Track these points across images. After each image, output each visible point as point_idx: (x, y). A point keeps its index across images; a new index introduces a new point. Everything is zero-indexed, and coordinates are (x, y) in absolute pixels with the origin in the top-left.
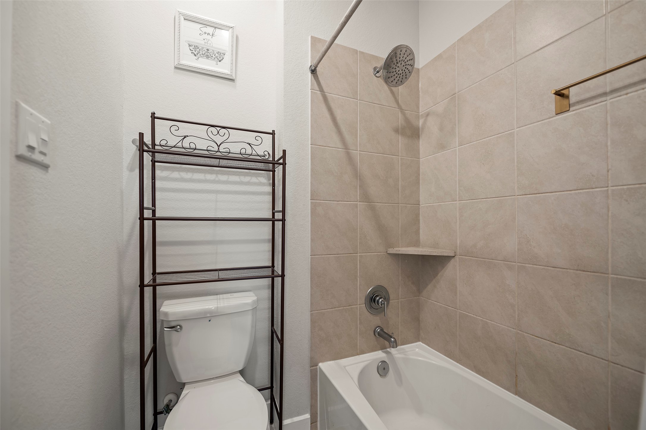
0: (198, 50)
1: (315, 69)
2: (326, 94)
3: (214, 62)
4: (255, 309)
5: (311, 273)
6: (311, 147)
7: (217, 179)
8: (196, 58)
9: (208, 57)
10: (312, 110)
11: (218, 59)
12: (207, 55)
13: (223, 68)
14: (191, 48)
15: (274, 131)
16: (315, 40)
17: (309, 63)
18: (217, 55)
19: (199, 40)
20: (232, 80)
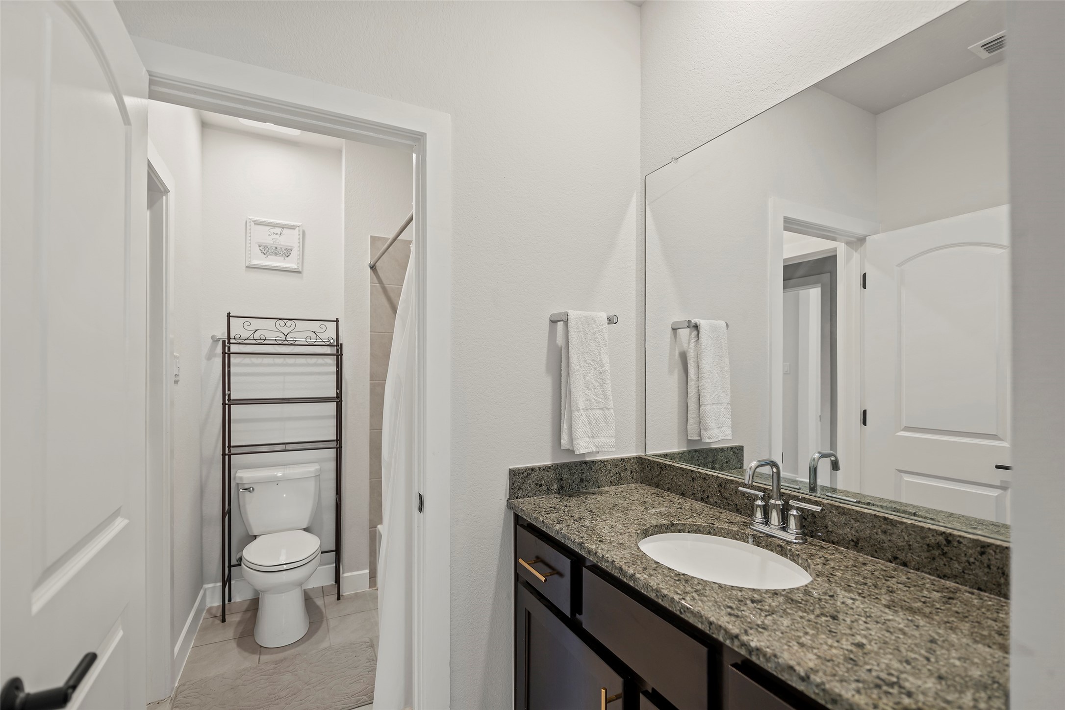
0: (267, 249)
1: (374, 265)
2: (386, 285)
3: (282, 258)
4: (317, 476)
5: (370, 445)
6: (371, 335)
7: (285, 362)
8: (265, 256)
9: (276, 254)
10: (371, 301)
11: (286, 255)
12: (276, 253)
13: (290, 263)
14: (261, 248)
15: (337, 319)
16: (374, 239)
17: (368, 261)
18: (284, 251)
19: (268, 240)
20: (300, 272)
